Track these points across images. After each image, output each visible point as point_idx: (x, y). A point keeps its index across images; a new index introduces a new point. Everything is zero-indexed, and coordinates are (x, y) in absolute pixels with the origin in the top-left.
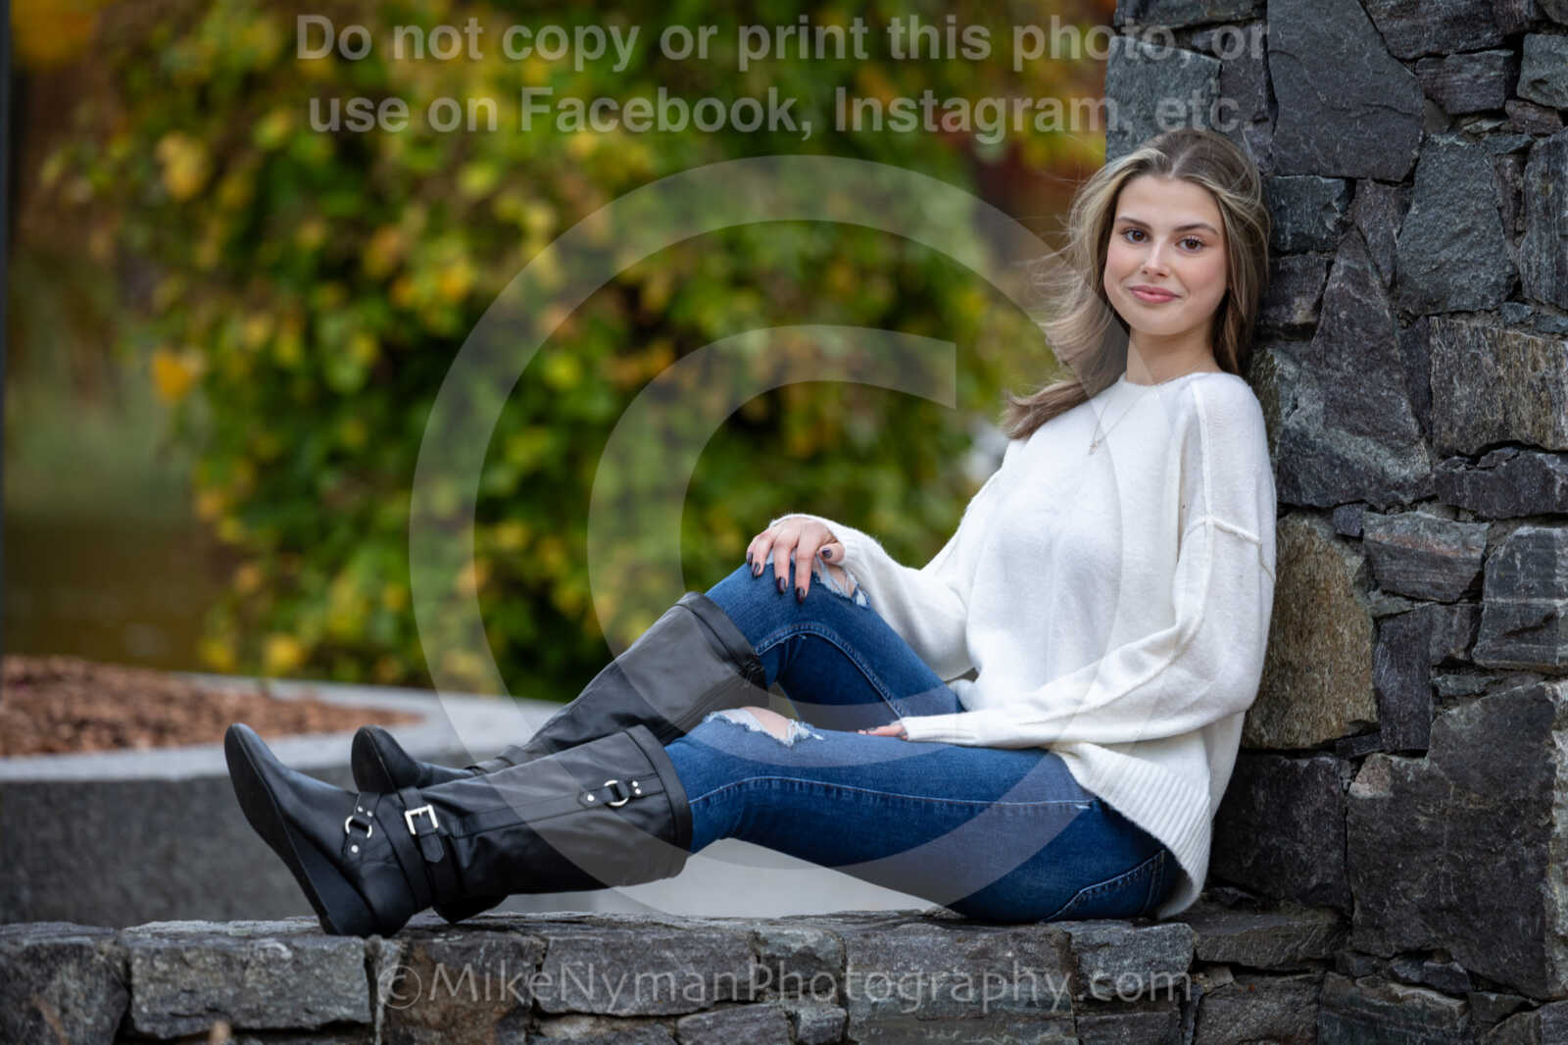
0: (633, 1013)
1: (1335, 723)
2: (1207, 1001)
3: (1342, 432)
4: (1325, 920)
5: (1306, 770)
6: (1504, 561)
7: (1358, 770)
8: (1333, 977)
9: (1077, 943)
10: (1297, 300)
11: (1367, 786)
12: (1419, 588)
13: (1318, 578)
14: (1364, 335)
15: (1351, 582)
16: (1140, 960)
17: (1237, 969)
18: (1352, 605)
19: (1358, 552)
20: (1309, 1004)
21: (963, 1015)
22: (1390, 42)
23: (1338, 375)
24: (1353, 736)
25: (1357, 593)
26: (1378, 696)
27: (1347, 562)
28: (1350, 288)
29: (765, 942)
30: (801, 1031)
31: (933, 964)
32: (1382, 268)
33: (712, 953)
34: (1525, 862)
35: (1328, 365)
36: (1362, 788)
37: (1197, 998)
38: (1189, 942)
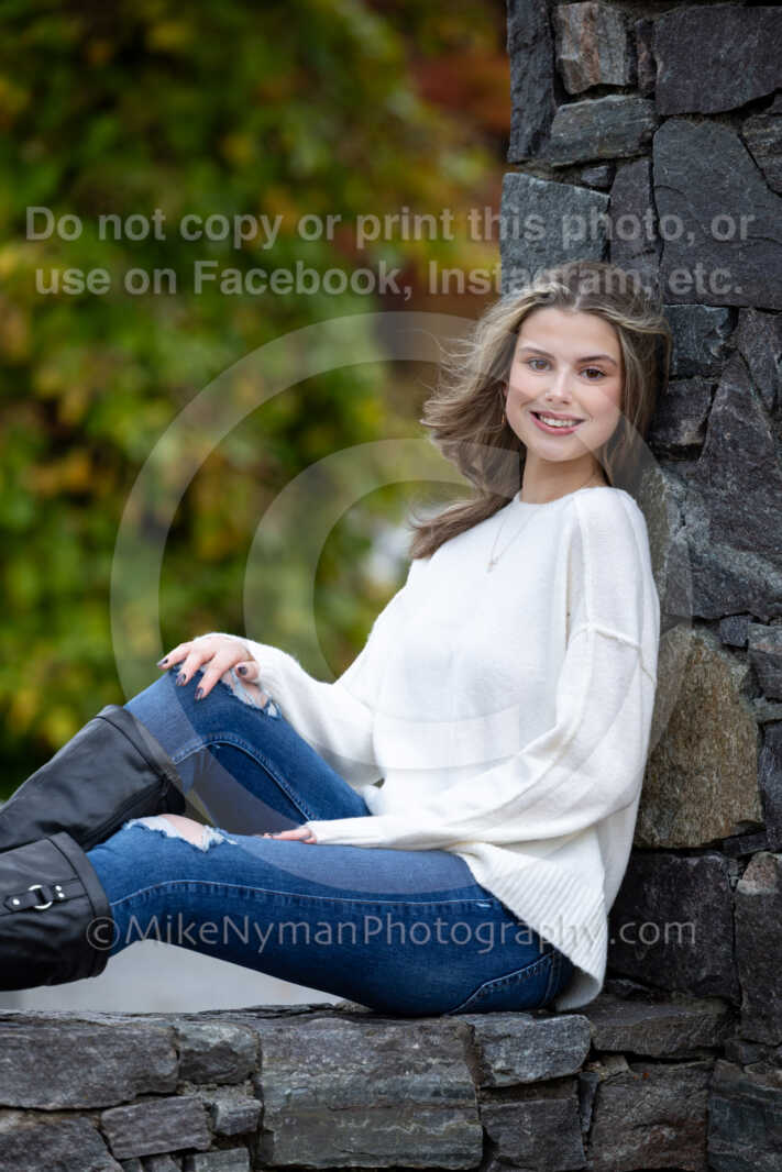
0: (59, 1106)
1: (722, 824)
2: (604, 1088)
3: (727, 547)
4: (715, 1010)
5: (696, 869)
7: (745, 868)
8: (723, 1064)
9: (480, 1035)
10: (683, 422)
11: (754, 883)
13: (705, 686)
14: (747, 456)
15: (737, 689)
16: (540, 1051)
17: (632, 1058)
18: (738, 711)
19: (743, 661)
20: (700, 1089)
21: (372, 1105)
22: (770, 178)
23: (724, 493)
24: (740, 835)
25: (743, 700)
26: (764, 797)
27: (734, 671)
28: (734, 411)
29: (184, 1038)
30: (218, 1123)
31: (344, 1056)
32: (764, 392)
33: (134, 1049)
35: (713, 484)
36: (749, 885)
37: (594, 1085)
38: (586, 1033)
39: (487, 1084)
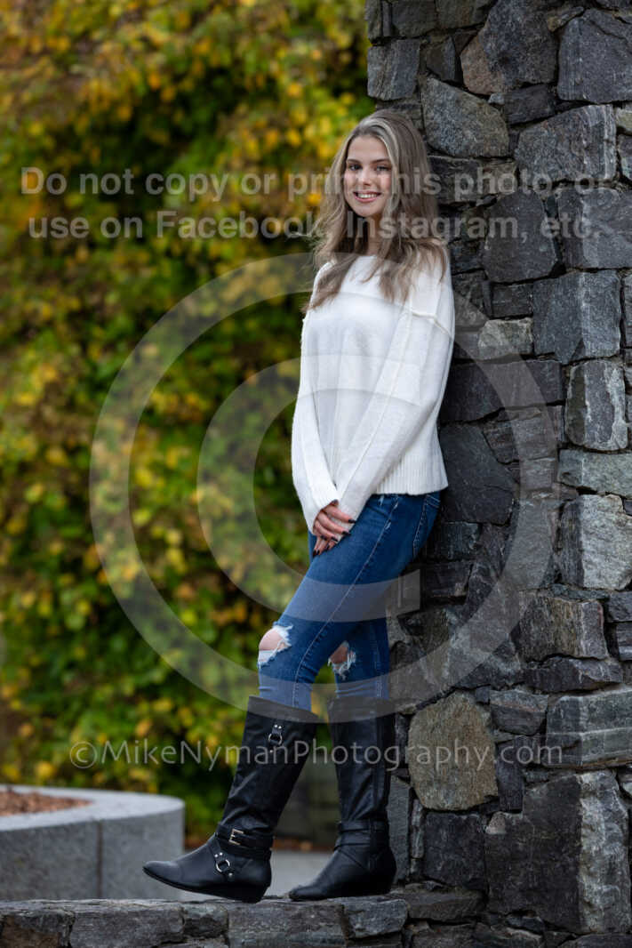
1: (478, 797)
2: (416, 938)
4: (476, 896)
5: (466, 821)
6: (555, 714)
7: (490, 820)
8: (480, 925)
9: (347, 910)
10: (457, 584)
11: (494, 828)
12: (517, 728)
13: (469, 724)
15: (484, 725)
16: (380, 918)
17: (432, 923)
18: (485, 737)
19: (487, 711)
20: (468, 939)
22: (498, 455)
24: (487, 803)
25: (488, 731)
26: (498, 782)
27: (483, 716)
28: (480, 577)
29: (186, 913)
31: (273, 922)
32: (496, 568)
33: (159, 918)
34: (568, 865)
36: (492, 829)
37: (410, 937)
38: (405, 908)
39: (351, 937)
